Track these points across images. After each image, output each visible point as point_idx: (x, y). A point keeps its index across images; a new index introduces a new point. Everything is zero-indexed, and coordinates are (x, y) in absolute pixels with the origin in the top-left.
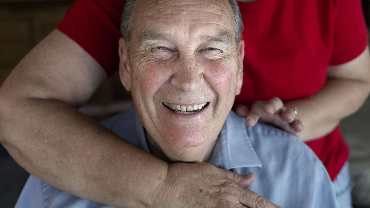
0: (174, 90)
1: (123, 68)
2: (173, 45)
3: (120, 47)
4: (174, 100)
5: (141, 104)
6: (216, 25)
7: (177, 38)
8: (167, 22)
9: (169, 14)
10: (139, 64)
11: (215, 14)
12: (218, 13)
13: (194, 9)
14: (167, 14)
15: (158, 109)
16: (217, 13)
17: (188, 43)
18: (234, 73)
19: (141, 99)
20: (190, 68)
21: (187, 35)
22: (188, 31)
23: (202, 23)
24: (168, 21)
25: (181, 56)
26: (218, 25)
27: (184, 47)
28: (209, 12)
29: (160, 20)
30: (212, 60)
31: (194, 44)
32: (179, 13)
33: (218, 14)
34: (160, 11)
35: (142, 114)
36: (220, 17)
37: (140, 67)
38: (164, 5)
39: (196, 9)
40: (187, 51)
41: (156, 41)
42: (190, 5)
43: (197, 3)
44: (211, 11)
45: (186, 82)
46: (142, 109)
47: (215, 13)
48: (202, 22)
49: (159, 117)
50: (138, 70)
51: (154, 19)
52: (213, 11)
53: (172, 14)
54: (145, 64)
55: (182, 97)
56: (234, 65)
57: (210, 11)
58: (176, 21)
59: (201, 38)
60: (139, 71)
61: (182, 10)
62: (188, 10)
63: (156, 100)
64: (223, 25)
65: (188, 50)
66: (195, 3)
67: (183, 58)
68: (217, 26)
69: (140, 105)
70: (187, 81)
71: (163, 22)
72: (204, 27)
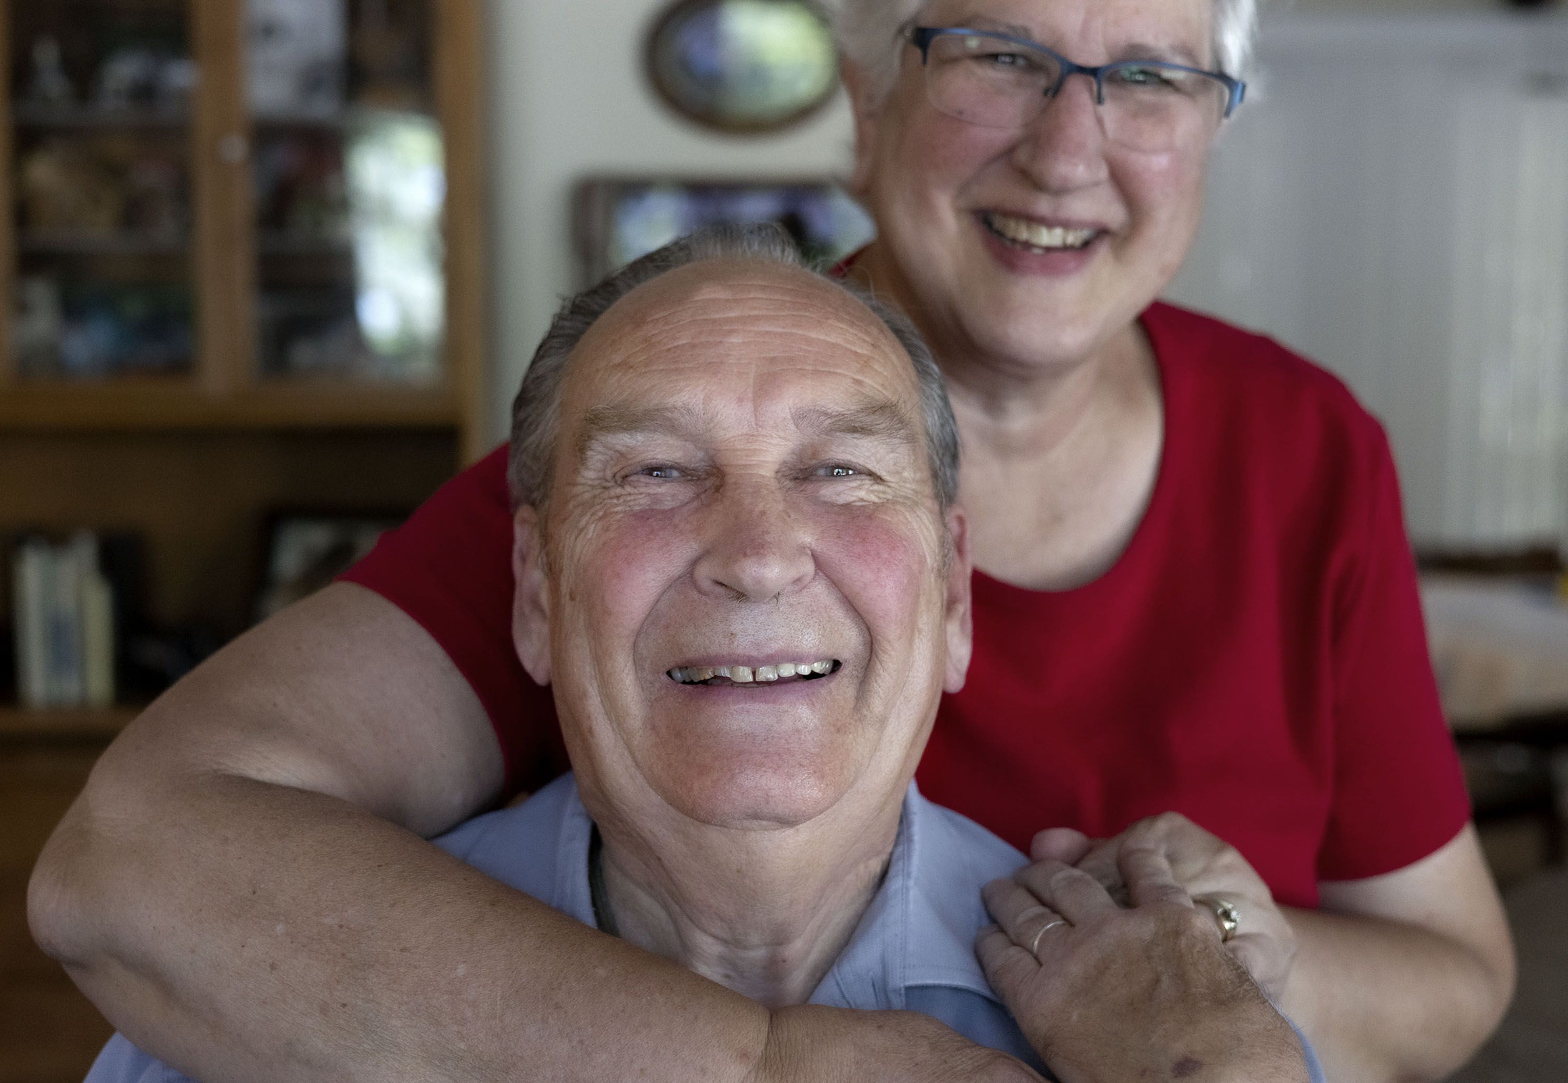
0: (706, 604)
1: (527, 609)
2: (701, 454)
3: (517, 547)
4: (707, 642)
5: (590, 689)
6: (852, 381)
7: (712, 419)
8: (676, 370)
9: (684, 345)
10: (576, 539)
11: (846, 349)
12: (859, 351)
13: (770, 329)
14: (677, 347)
15: (653, 698)
16: (853, 348)
17: (753, 435)
18: (929, 560)
19: (588, 669)
20: (763, 513)
21: (749, 406)
22: (750, 395)
23: (800, 369)
24: (681, 366)
25: (730, 480)
26: (858, 382)
27: (738, 450)
28: (827, 343)
29: (654, 367)
30: (847, 506)
31: (775, 441)
32: (718, 339)
33: (856, 352)
34: (653, 340)
35: (590, 730)
36: (865, 362)
37: (578, 549)
38: (667, 323)
39: (779, 330)
40: (748, 463)
41: (640, 437)
42: (757, 318)
43: (785, 314)
44: (833, 338)
45: (745, 555)
46: (592, 709)
47: (849, 346)
48: (799, 367)
49: (654, 728)
50: (576, 559)
51: (631, 367)
52: (839, 341)
53: (693, 346)
54: (594, 531)
55: (736, 627)
56: (926, 533)
57: (829, 340)
58: (710, 363)
59: (800, 417)
60: (579, 560)
61: (731, 332)
62: (750, 332)
63: (647, 665)
64: (880, 388)
65: (754, 460)
66: (772, 313)
67: (735, 483)
68: (853, 383)
69: (585, 694)
70: (748, 552)
71: (663, 370)
72: (809, 382)
